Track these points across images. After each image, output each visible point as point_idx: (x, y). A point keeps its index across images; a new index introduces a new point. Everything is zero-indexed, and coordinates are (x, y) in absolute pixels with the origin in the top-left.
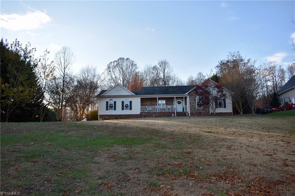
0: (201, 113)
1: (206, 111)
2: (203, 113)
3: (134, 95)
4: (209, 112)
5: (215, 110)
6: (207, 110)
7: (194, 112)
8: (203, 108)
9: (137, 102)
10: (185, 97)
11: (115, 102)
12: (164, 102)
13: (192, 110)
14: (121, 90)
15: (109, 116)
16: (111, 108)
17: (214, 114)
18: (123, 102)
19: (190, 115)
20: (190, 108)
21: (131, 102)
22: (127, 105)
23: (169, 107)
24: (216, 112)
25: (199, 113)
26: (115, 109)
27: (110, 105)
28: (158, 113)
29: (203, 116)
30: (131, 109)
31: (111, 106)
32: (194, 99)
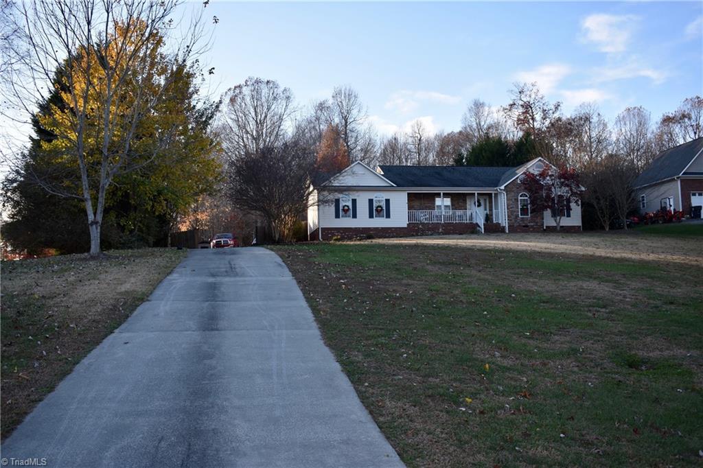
0: (527, 226)
1: (537, 223)
2: (532, 227)
3: (393, 186)
4: (543, 225)
5: (559, 222)
6: (538, 220)
7: (516, 225)
8: (531, 216)
9: (399, 201)
10: (495, 194)
11: (354, 201)
12: (448, 201)
13: (511, 220)
14: (364, 174)
15: (342, 231)
16: (346, 213)
17: (558, 228)
18: (371, 201)
19: (507, 232)
20: (508, 216)
21: (388, 201)
22: (380, 207)
23: (459, 212)
24: (561, 225)
25: (524, 226)
26: (355, 216)
27: (344, 207)
28: (443, 225)
29: (531, 232)
30: (388, 216)
31: (346, 208)
32: (515, 199)
